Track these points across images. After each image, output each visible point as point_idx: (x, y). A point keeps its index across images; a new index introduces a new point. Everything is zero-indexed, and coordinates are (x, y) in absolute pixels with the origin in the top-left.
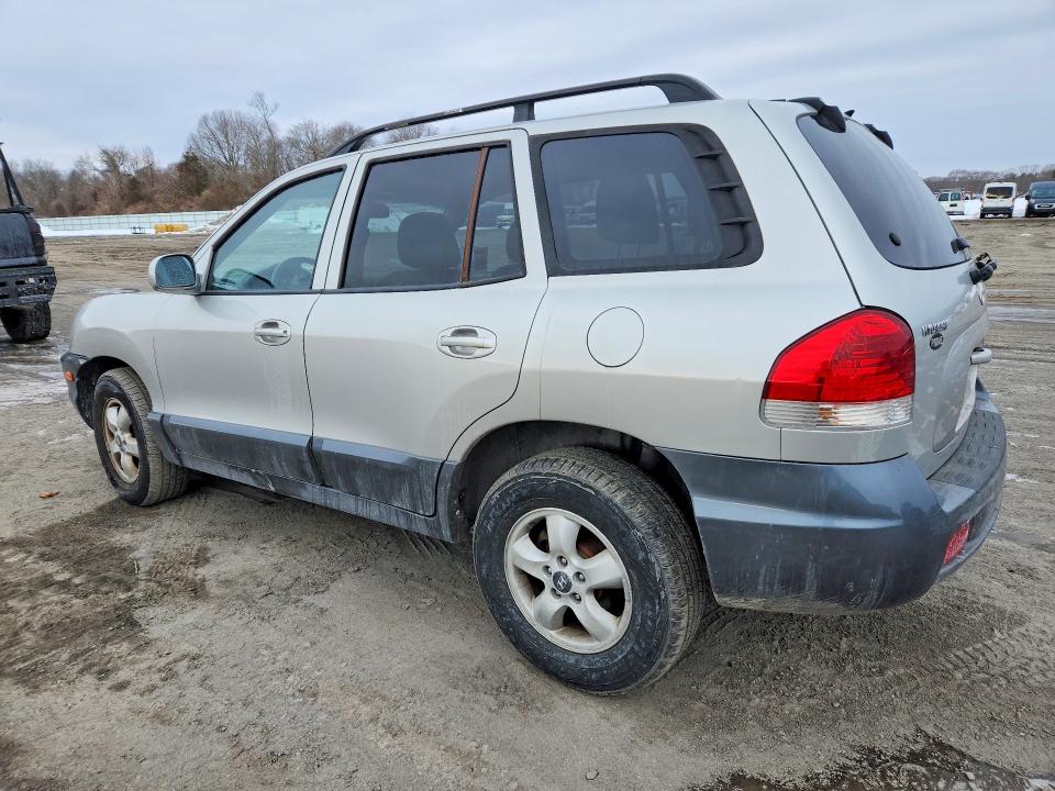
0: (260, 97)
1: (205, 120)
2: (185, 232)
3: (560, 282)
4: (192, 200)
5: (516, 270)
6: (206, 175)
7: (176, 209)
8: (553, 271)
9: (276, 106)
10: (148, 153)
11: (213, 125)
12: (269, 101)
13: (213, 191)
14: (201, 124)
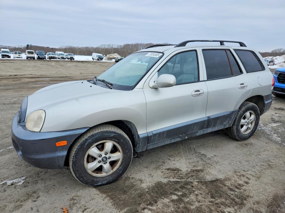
3: (249, 74)
5: (241, 72)
8: (247, 72)
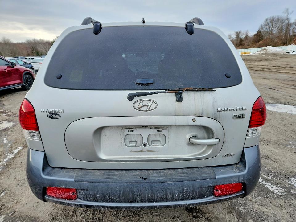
0: (287, 10)
1: (267, 19)
2: (249, 54)
4: (255, 45)
6: (262, 36)
7: (250, 48)
9: (292, 12)
10: (247, 31)
11: (269, 21)
12: (290, 11)
13: (263, 41)
14: (265, 21)
